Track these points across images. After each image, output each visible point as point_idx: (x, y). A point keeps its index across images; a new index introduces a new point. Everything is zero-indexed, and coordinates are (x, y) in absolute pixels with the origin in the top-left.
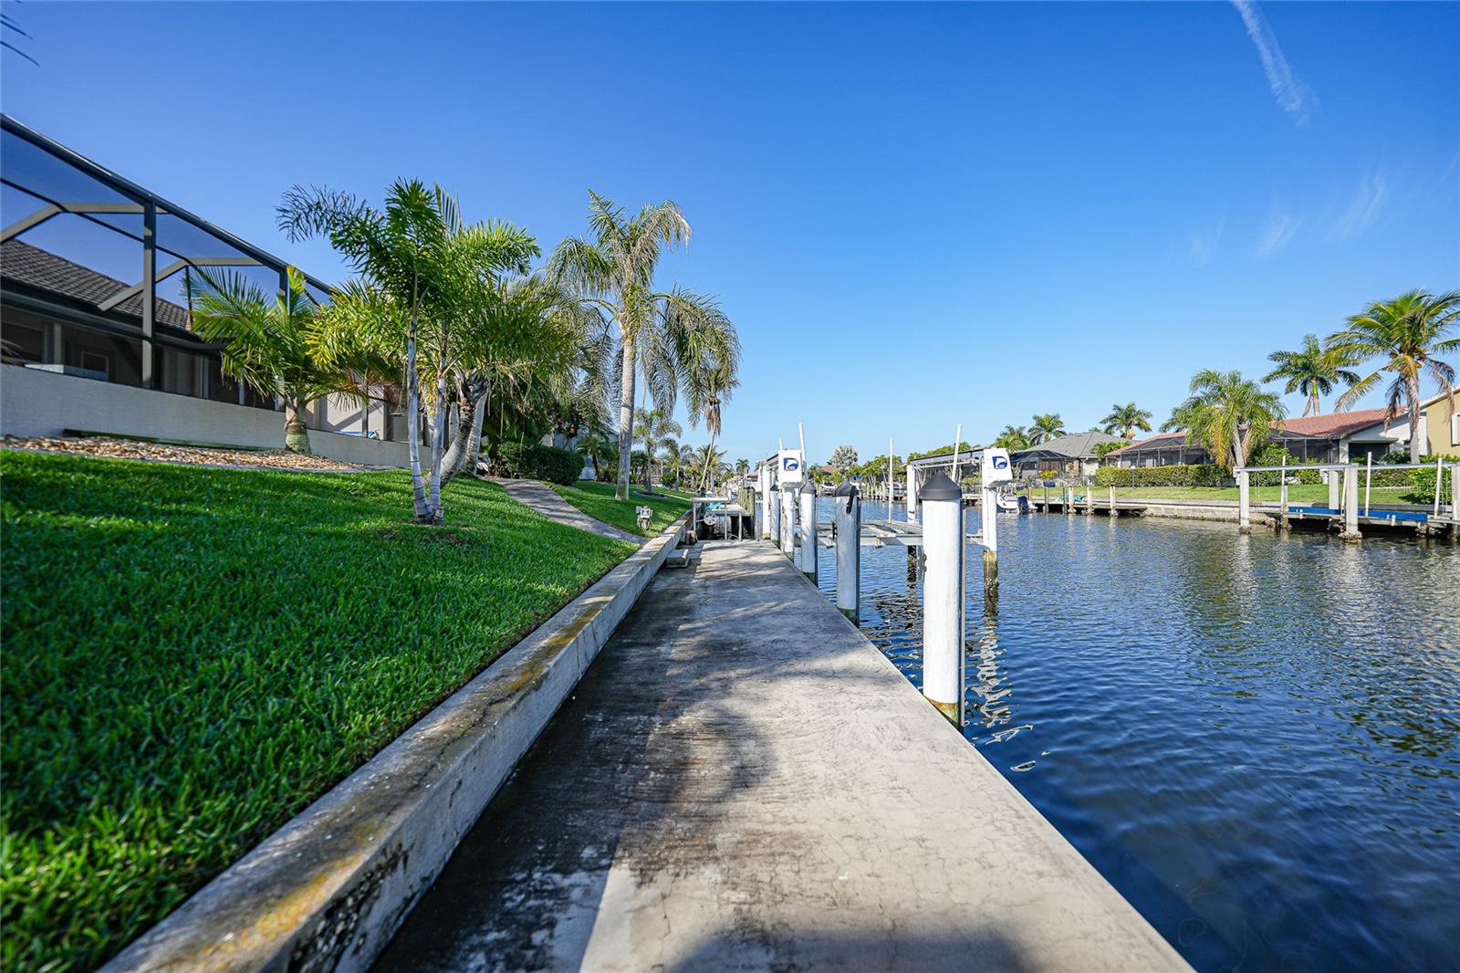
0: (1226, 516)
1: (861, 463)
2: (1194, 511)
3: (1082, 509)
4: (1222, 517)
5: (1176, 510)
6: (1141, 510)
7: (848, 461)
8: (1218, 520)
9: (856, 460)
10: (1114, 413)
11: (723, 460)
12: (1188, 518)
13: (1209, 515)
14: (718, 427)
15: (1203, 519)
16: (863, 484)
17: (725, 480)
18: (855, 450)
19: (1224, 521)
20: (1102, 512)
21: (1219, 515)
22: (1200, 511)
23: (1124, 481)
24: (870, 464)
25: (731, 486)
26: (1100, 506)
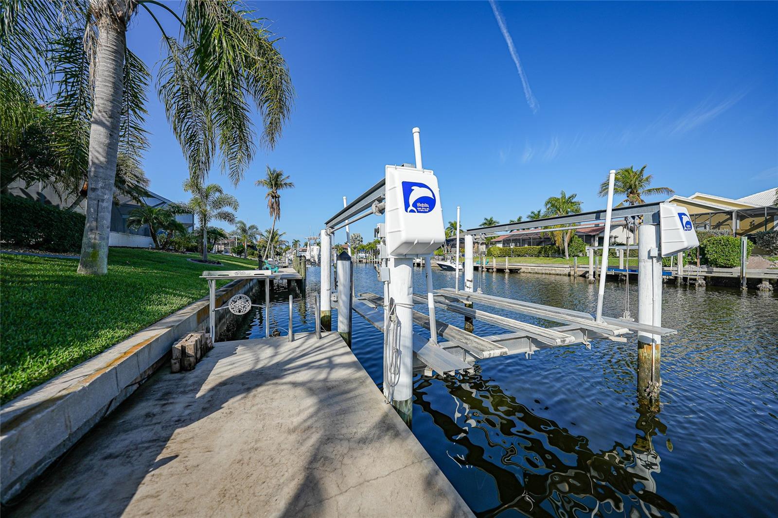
0: (561, 273)
1: (365, 243)
2: (545, 269)
3: (490, 269)
4: (559, 273)
5: (537, 269)
6: (519, 269)
7: (358, 242)
8: (557, 274)
9: (362, 241)
10: (485, 221)
11: (282, 238)
12: (543, 274)
13: (553, 272)
14: (278, 214)
15: (550, 274)
16: (367, 255)
17: (285, 251)
18: (361, 236)
19: (561, 275)
20: (501, 271)
21: (558, 272)
22: (549, 270)
23: (504, 254)
24: (370, 244)
25: (288, 255)
26: (499, 267)
